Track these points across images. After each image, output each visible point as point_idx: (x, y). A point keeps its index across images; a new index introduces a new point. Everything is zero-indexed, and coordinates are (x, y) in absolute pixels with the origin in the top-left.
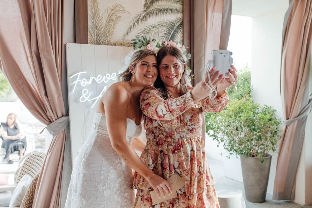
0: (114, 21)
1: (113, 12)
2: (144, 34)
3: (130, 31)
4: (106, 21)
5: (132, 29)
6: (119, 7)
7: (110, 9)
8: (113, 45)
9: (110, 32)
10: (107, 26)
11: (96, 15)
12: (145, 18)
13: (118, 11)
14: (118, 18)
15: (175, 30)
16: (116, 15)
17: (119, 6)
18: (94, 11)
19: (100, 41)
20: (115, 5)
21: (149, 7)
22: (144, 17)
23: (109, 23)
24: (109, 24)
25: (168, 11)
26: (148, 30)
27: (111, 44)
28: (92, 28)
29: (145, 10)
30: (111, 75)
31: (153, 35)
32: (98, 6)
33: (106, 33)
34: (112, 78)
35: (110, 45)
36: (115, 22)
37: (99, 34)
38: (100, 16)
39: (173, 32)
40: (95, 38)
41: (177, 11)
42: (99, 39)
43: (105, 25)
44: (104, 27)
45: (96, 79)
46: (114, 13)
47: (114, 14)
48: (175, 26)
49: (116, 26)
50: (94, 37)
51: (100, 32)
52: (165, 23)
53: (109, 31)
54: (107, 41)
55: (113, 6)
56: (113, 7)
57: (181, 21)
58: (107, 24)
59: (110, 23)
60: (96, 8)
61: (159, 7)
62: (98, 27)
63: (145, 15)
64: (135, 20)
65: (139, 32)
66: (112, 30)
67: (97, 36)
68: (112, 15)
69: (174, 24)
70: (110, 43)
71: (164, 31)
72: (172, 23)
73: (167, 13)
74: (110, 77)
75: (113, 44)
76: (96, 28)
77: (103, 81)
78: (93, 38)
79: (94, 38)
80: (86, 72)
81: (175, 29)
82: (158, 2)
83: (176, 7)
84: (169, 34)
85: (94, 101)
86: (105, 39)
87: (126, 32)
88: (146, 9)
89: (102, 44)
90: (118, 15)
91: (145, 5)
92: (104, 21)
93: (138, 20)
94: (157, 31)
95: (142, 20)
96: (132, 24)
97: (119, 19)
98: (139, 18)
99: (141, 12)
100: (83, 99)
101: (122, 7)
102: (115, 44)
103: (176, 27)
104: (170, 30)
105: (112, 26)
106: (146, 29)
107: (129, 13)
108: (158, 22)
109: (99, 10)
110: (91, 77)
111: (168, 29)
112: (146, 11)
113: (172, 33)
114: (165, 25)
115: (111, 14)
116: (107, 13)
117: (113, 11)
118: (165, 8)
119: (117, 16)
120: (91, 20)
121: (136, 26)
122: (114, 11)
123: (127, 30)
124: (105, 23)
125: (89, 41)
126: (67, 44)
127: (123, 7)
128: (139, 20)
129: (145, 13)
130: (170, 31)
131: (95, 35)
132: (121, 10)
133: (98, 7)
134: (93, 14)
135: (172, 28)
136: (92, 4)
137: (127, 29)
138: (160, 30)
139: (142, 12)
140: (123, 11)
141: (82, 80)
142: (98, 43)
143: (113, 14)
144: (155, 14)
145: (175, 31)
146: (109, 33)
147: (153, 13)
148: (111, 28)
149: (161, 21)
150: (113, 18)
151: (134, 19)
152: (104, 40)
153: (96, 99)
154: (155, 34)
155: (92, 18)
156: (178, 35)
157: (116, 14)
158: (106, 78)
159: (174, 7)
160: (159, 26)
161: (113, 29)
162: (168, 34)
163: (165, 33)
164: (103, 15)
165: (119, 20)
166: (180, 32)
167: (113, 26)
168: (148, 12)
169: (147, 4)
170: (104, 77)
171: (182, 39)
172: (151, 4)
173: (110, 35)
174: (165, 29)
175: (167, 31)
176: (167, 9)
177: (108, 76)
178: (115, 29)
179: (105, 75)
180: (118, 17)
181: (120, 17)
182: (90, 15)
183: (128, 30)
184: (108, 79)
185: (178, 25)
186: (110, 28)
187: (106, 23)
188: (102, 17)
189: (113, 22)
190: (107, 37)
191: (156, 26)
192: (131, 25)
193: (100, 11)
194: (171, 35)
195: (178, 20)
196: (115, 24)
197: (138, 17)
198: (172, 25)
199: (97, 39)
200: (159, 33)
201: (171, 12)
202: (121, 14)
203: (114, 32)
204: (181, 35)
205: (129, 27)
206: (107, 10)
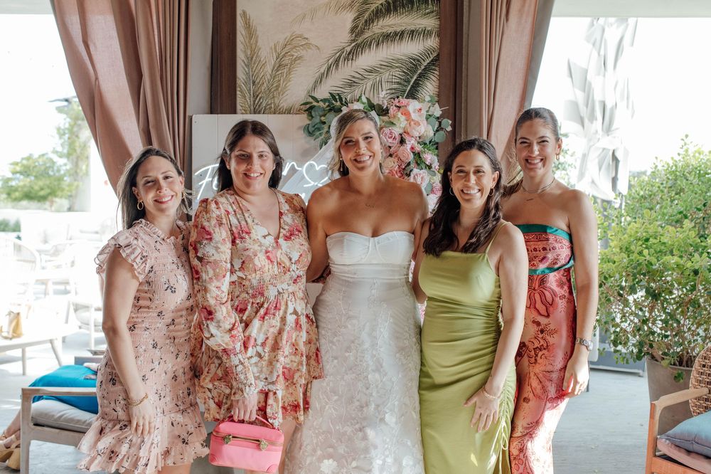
0: (289, 66)
1: (286, 50)
2: (351, 86)
3: (321, 82)
4: (272, 67)
5: (324, 80)
6: (299, 39)
7: (280, 45)
8: (284, 113)
9: (280, 89)
10: (274, 77)
11: (254, 58)
12: (352, 54)
13: (295, 47)
14: (295, 60)
15: (421, 73)
16: (293, 56)
17: (298, 37)
18: (249, 53)
19: (259, 106)
20: (292, 36)
21: (362, 32)
22: (349, 53)
23: (277, 71)
24: (278, 73)
25: (405, 35)
26: (358, 78)
27: (281, 111)
28: (245, 84)
29: (353, 38)
31: (368, 88)
32: (257, 42)
33: (273, 90)
35: (279, 113)
36: (290, 69)
37: (259, 94)
38: (262, 59)
39: (415, 78)
41: (426, 33)
42: (258, 102)
43: (271, 76)
44: (268, 80)
46: (289, 52)
47: (288, 54)
48: (420, 66)
49: (291, 76)
51: (260, 90)
52: (398, 60)
53: (278, 87)
54: (273, 106)
56: (287, 40)
57: (435, 54)
58: (274, 72)
59: (280, 72)
60: (254, 46)
61: (384, 31)
62: (258, 80)
63: (351, 50)
64: (330, 62)
65: (339, 84)
66: (284, 85)
67: (255, 96)
68: (284, 56)
69: (418, 61)
70: (280, 109)
71: (394, 77)
72: (414, 60)
73: (402, 40)
75: (286, 110)
76: (254, 82)
78: (246, 100)
79: (250, 100)
81: (419, 71)
82: (381, 20)
83: (423, 26)
84: (406, 84)
86: (270, 102)
87: (311, 85)
88: (356, 36)
89: (263, 113)
90: (296, 54)
91: (352, 30)
92: (269, 69)
93: (337, 61)
94: (378, 79)
95: (345, 60)
96: (324, 68)
97: (298, 62)
98: (340, 57)
99: (344, 44)
101: (305, 38)
102: (289, 111)
103: (423, 67)
104: (409, 74)
105: (284, 76)
106: (354, 77)
107: (319, 49)
108: (382, 61)
109: (260, 49)
111: (404, 72)
112: (354, 41)
113: (413, 81)
114: (397, 65)
115: (281, 54)
116: (274, 54)
118: (399, 29)
121: (333, 71)
122: (288, 47)
123: (313, 83)
124: (270, 73)
125: (239, 107)
126: (195, 115)
127: (307, 39)
128: (339, 61)
129: (353, 44)
130: (409, 77)
131: (250, 95)
132: (302, 46)
133: (258, 44)
134: (248, 58)
135: (413, 69)
136: (247, 41)
137: (314, 80)
138: (386, 76)
139: (347, 44)
140: (307, 45)
141: (213, 178)
143: (286, 53)
144: (374, 46)
145: (421, 76)
146: (277, 89)
147: (371, 42)
148: (282, 81)
149: (387, 58)
150: (286, 60)
151: (328, 60)
152: (267, 105)
154: (373, 86)
155: (246, 65)
156: (428, 84)
157: (293, 53)
159: (419, 26)
160: (384, 69)
161: (285, 83)
162: (402, 82)
163: (395, 80)
164: (267, 56)
165: (299, 64)
166: (432, 77)
167: (286, 76)
168: (359, 41)
169: (357, 27)
171: (437, 90)
172: (366, 25)
173: (279, 93)
174: (397, 73)
175: (402, 78)
176: (403, 33)
178: (290, 81)
180: (296, 58)
181: (299, 58)
182: (243, 61)
183: (316, 82)
185: (428, 63)
186: (279, 81)
187: (272, 71)
188: (266, 62)
189: (286, 70)
190: (274, 97)
191: (376, 69)
192: (322, 70)
194: (411, 84)
195: (428, 52)
196: (289, 72)
197: (338, 55)
198: (414, 65)
199: (254, 103)
200: (383, 84)
201: (412, 36)
202: (303, 53)
203: (288, 88)
204: (434, 83)
205: (317, 75)
206: (275, 48)
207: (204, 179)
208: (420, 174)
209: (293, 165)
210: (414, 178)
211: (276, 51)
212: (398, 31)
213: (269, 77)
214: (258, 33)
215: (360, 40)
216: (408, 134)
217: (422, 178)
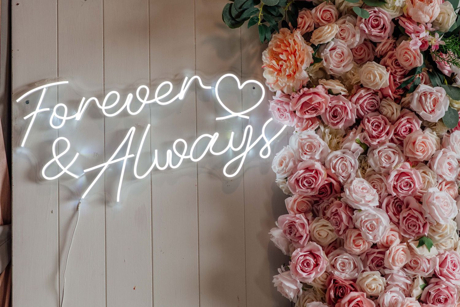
30: (153, 88)
34: (157, 99)
45: (101, 105)
74: (151, 97)
77: (125, 110)
80: (67, 82)
85: (91, 177)
100: (55, 169)
110: (84, 99)
141: (52, 107)
153: (98, 170)
158: (135, 99)
170: (130, 96)
179: (134, 91)
184: (144, 102)
207: (33, 109)
208: (431, 94)
209: (196, 81)
210: (420, 100)
216: (409, 18)
217: (435, 102)
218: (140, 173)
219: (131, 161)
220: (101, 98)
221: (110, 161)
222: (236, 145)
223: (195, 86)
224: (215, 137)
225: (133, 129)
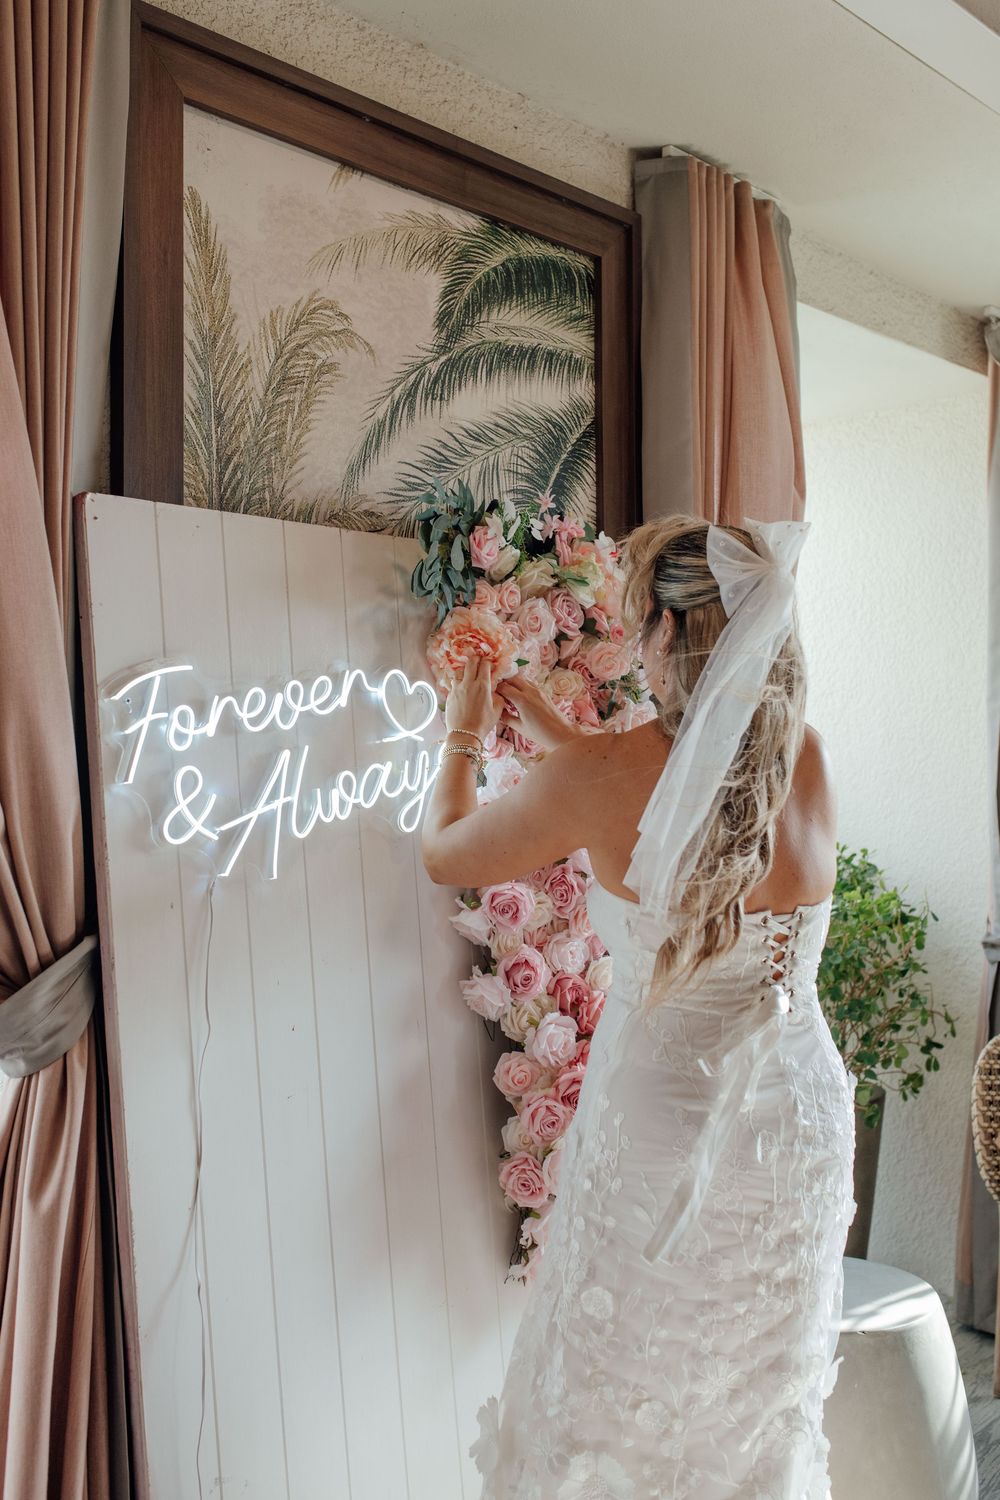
0: (305, 386)
1: (298, 337)
2: (439, 468)
3: (377, 446)
4: (264, 382)
5: (384, 440)
6: (327, 312)
7: (284, 320)
8: (297, 520)
9: (284, 448)
10: (271, 409)
11: (220, 343)
12: (441, 385)
13: (320, 334)
14: (321, 371)
15: (566, 461)
16: (314, 357)
17: (326, 307)
18: (206, 324)
19: (234, 490)
20: (310, 301)
21: (459, 331)
22: (435, 382)
23: (279, 394)
24: (280, 400)
25: (538, 360)
26: (454, 451)
27: (288, 511)
28: (200, 419)
29: (442, 342)
30: (307, 683)
32: (227, 296)
33: (267, 449)
34: (313, 705)
36: (308, 395)
37: (234, 453)
38: (240, 351)
39: (557, 470)
40: (211, 474)
41: (573, 366)
42: (230, 479)
43: (262, 405)
44: (256, 415)
45: (241, 709)
46: (306, 344)
47: (305, 350)
48: (565, 442)
49: (310, 416)
50: (209, 467)
51: (234, 444)
52: (526, 419)
53: (280, 440)
54: (267, 495)
55: (297, 305)
56: (300, 309)
57: (590, 420)
58: (270, 397)
59: (286, 399)
60: (218, 308)
61: (502, 339)
62: (229, 413)
63: (440, 372)
64: (397, 392)
65: (416, 457)
66: (295, 438)
67: (224, 460)
68: (294, 354)
69: (561, 430)
70: (285, 509)
71: (519, 460)
72: (554, 427)
73: (533, 371)
74: (305, 703)
75: (299, 513)
76: (219, 416)
77: (273, 721)
78: (201, 470)
79: (209, 471)
80: (188, 667)
81: (564, 456)
82: (496, 310)
83: (566, 346)
84: (541, 483)
85: (229, 839)
86: (260, 484)
87: (357, 450)
88: (448, 337)
89: (245, 512)
90: (322, 355)
91: (443, 318)
92: (257, 381)
93: (411, 394)
94: (491, 459)
95: (427, 395)
96: (382, 410)
97: (327, 377)
99: (425, 354)
100: (180, 826)
101: (341, 314)
102: (306, 516)
103: (570, 448)
104: (545, 461)
105: (296, 414)
106: (445, 446)
107: (371, 351)
108: (498, 415)
109: (234, 317)
110: (217, 698)
111: (538, 453)
112: (444, 348)
113: (554, 476)
114: (525, 431)
115: (286, 350)
116: (271, 341)
117: (298, 334)
118: (528, 342)
119: (319, 362)
120: (197, 374)
121: (404, 422)
122: (305, 330)
123: (360, 443)
124: (261, 395)
126: (89, 496)
127: (346, 317)
128: (414, 396)
129: (443, 359)
130: (545, 465)
131: (210, 453)
132: (336, 333)
133: (230, 302)
134: (204, 339)
135: (553, 449)
136: (202, 284)
137: (364, 438)
138: (505, 456)
139: (431, 355)
140: (347, 336)
141: (170, 711)
142: (225, 504)
143: (300, 346)
144: (482, 372)
145: (567, 467)
146: (278, 448)
147: (477, 362)
148: (289, 424)
149: (506, 410)
150: (300, 366)
151: (393, 389)
152: (254, 491)
153: (245, 825)
154: (483, 474)
155: (200, 362)
156: (579, 489)
157: (317, 352)
158: (285, 706)
159: (561, 345)
160: (501, 436)
161: (297, 433)
162: (537, 479)
163: (524, 471)
164: (254, 344)
165: (329, 384)
166: (585, 474)
167: (299, 415)
168: (454, 354)
169: (451, 314)
170: (279, 698)
171: (594, 507)
172: (466, 315)
173: (283, 460)
174: (527, 451)
175: (536, 466)
176: (534, 351)
177: (295, 691)
178: (309, 430)
179: (282, 689)
180: (323, 365)
181: (329, 367)
182: (191, 344)
183: (366, 444)
184: (298, 708)
185: (578, 440)
186: (283, 423)
187: (266, 395)
188: (250, 361)
189: (297, 395)
190: (269, 470)
191: (487, 432)
192: (380, 414)
193: (237, 323)
194: (551, 485)
195: (578, 408)
196: (307, 405)
197: (413, 377)
198: (554, 437)
199: (220, 480)
200: (501, 473)
201: (550, 367)
202: (336, 354)
203: (303, 450)
204: (588, 491)
205: (370, 423)
206: (273, 321)
207: (143, 712)
209: (359, 676)
211: (274, 334)
212: (526, 345)
213: (257, 405)
214: (230, 267)
215: (457, 349)
218: (300, 828)
219: (287, 807)
220: (240, 696)
221: (261, 808)
222: (411, 781)
223: (357, 687)
224: (386, 769)
225: (286, 755)
